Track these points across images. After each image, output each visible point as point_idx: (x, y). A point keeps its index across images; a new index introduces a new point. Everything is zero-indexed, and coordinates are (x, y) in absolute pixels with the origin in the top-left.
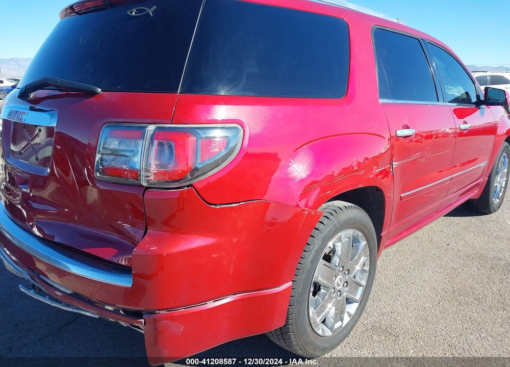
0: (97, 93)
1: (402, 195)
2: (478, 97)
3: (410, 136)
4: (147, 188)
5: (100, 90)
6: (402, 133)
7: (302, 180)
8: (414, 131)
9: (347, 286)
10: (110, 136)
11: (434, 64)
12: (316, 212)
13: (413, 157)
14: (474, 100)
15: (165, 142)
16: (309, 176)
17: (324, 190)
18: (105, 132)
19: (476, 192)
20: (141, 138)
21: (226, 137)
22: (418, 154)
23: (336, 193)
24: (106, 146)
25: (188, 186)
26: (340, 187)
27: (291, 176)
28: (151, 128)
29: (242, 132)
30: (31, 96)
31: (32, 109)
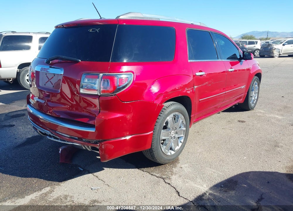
0: (79, 62)
1: (200, 100)
2: (240, 56)
3: (203, 75)
4: (100, 96)
5: (80, 60)
6: (198, 74)
7: (156, 93)
8: (205, 73)
9: (175, 138)
10: (86, 77)
11: (216, 43)
12: (161, 105)
13: (205, 84)
14: (239, 57)
15: (105, 80)
16: (159, 92)
17: (164, 97)
18: (83, 76)
19: (241, 100)
20: (97, 78)
21: (128, 77)
22: (207, 83)
23: (169, 98)
24: (84, 81)
25: (114, 95)
26: (171, 96)
27: (152, 91)
28: (101, 75)
29: (133, 76)
30: (51, 62)
31: (50, 67)
